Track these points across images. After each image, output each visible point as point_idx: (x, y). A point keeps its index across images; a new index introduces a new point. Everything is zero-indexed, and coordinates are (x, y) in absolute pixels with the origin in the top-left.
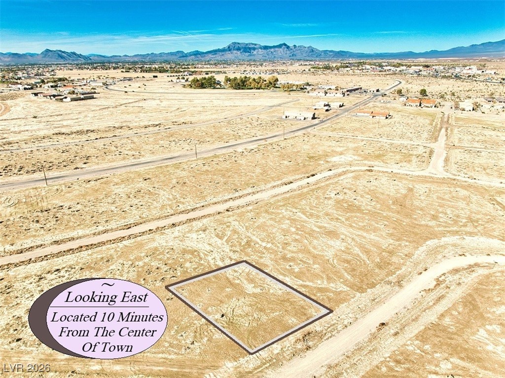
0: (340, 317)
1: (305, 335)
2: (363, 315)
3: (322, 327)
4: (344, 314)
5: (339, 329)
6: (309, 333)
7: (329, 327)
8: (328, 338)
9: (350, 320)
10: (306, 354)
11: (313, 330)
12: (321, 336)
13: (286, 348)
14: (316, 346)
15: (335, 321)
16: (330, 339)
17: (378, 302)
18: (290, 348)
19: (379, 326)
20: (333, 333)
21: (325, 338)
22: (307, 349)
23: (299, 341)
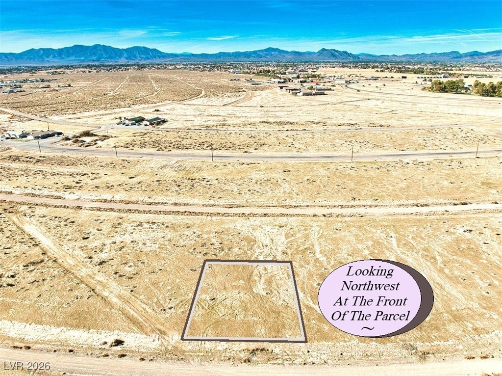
0: (310, 353)
1: (257, 350)
2: (337, 363)
3: (281, 351)
4: (318, 352)
5: (296, 362)
6: (263, 350)
7: (288, 355)
8: (275, 364)
9: (317, 361)
10: (240, 364)
11: (270, 349)
12: (271, 358)
13: (231, 350)
14: (257, 363)
15: (301, 353)
16: (276, 366)
17: (371, 360)
18: (233, 352)
20: (285, 362)
21: (272, 362)
22: (245, 361)
23: (247, 350)
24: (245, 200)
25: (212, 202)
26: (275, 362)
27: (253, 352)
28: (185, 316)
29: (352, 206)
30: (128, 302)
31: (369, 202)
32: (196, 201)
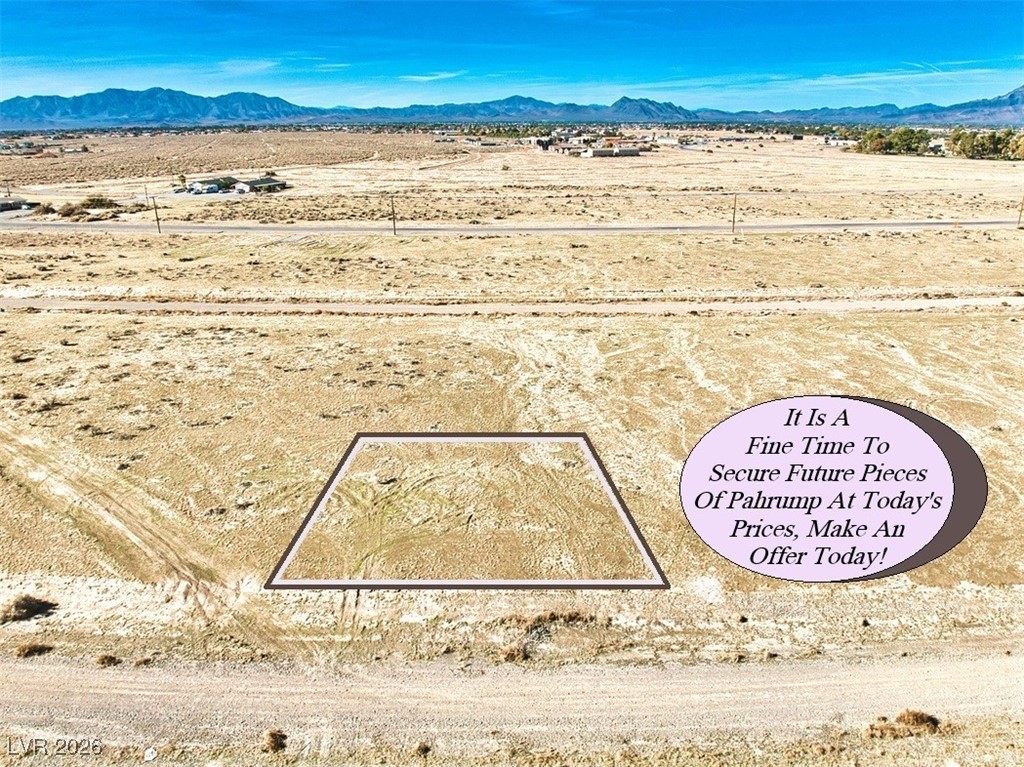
0: (750, 623)
1: (553, 618)
2: (859, 653)
3: (642, 622)
4: (781, 620)
5: (705, 653)
6: (573, 618)
7: (671, 632)
8: (627, 662)
9: (784, 647)
10: (491, 670)
11: (600, 616)
13: (454, 624)
14: (557, 663)
15: (717, 626)
16: (631, 668)
17: (978, 639)
18: (462, 630)
19: (900, 719)
20: (664, 656)
21: (615, 657)
22: (511, 657)
23: (514, 622)
24: (479, 290)
25: (391, 294)
26: (626, 656)
27: (540, 626)
28: (293, 527)
29: (761, 299)
30: (104, 494)
31: (804, 291)
32: (349, 293)
